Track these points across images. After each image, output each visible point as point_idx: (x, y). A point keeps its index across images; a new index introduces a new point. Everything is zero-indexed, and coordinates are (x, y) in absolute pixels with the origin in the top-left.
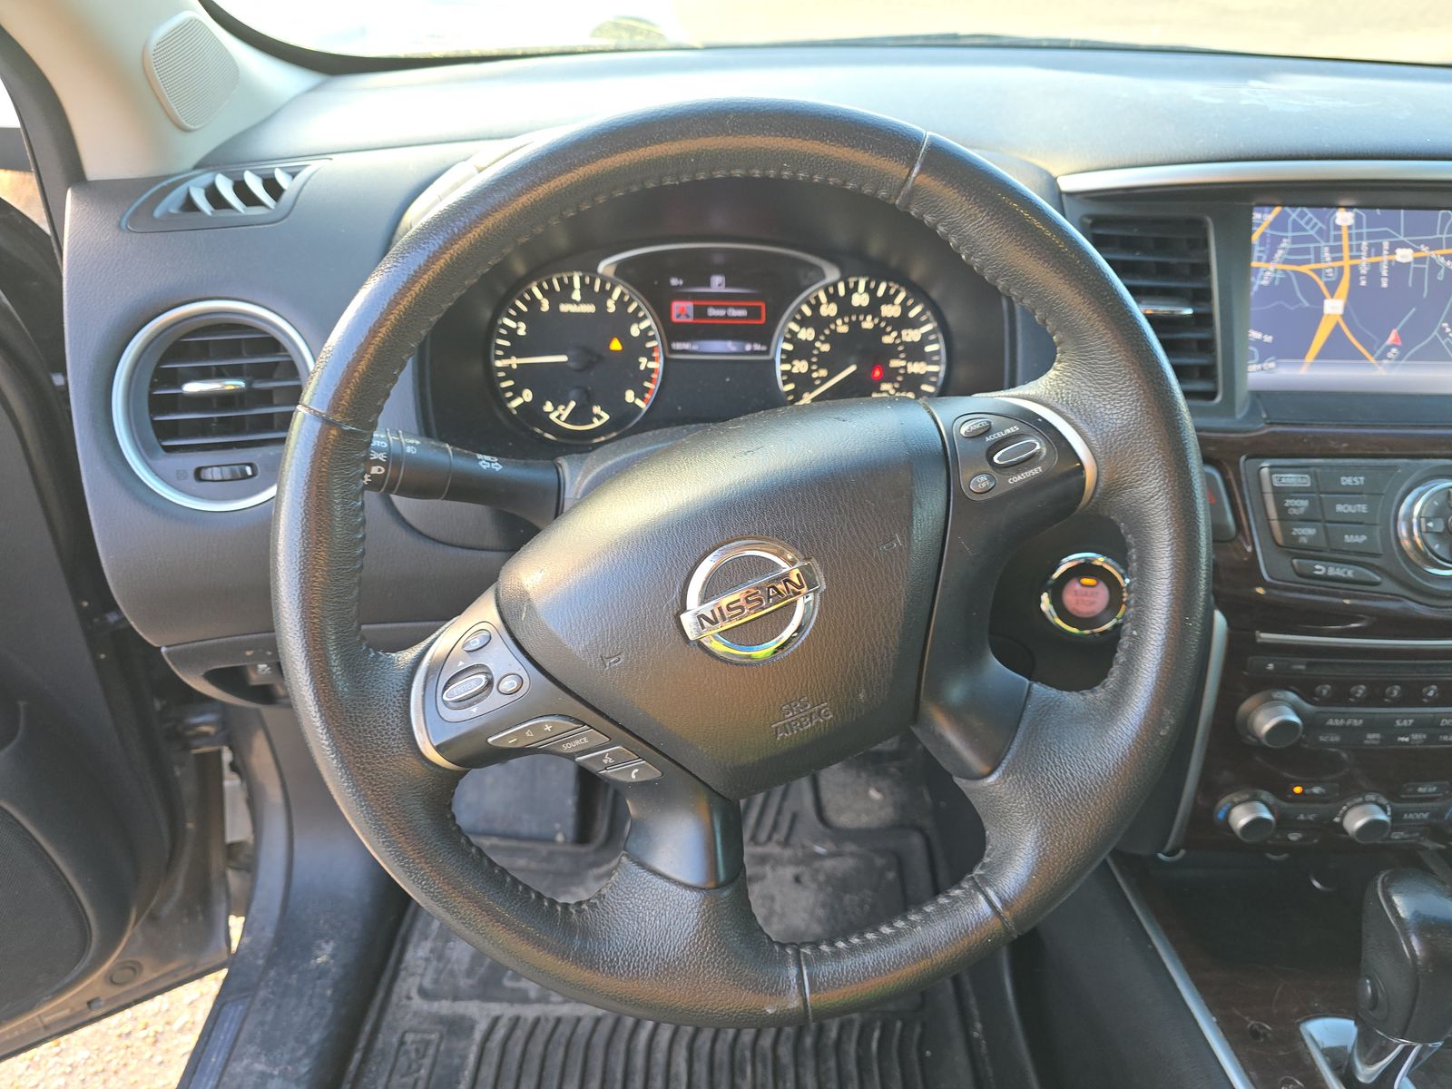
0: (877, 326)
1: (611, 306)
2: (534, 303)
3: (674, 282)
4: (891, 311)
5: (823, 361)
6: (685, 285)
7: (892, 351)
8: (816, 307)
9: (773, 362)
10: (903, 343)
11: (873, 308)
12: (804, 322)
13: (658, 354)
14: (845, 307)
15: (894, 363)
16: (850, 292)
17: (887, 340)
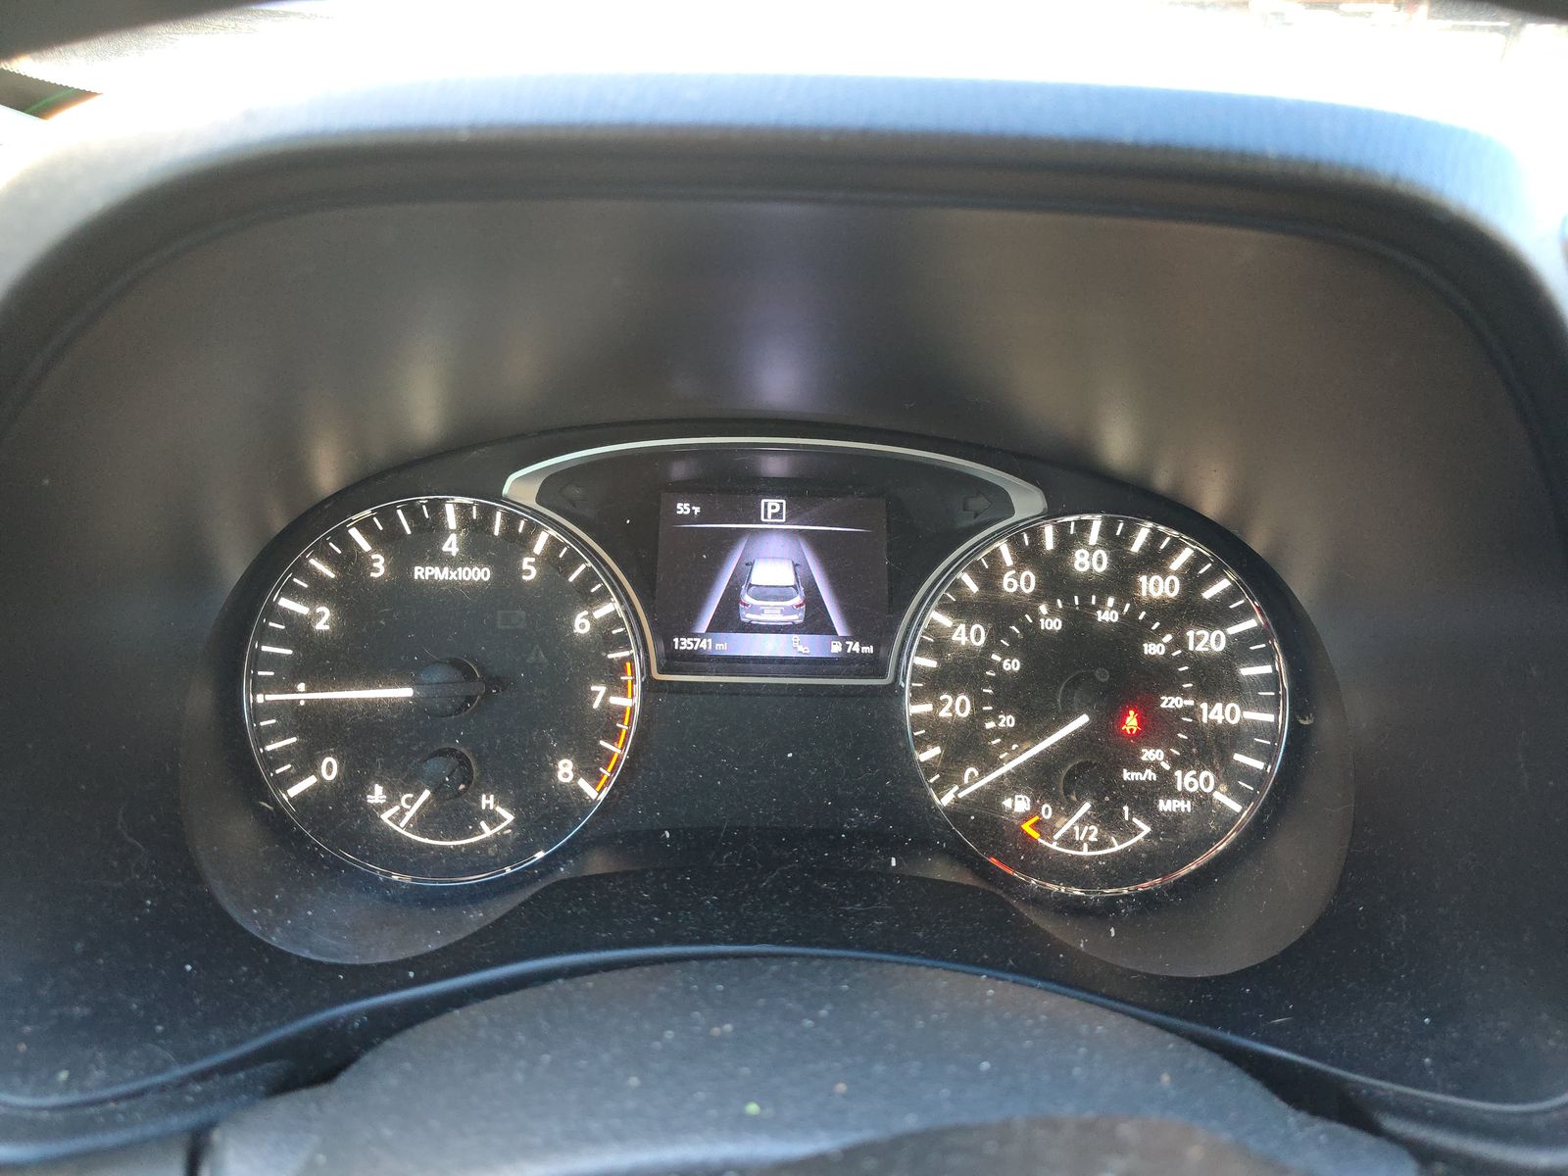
0: (1128, 620)
1: (529, 569)
2: (351, 562)
3: (683, 508)
4: (1157, 587)
5: (1008, 693)
6: (703, 518)
7: (1164, 676)
8: (989, 577)
9: (894, 692)
10: (1186, 657)
11: (1121, 578)
12: (962, 609)
13: (634, 680)
14: (1056, 579)
15: (1171, 702)
16: (1067, 543)
17: (1152, 649)
